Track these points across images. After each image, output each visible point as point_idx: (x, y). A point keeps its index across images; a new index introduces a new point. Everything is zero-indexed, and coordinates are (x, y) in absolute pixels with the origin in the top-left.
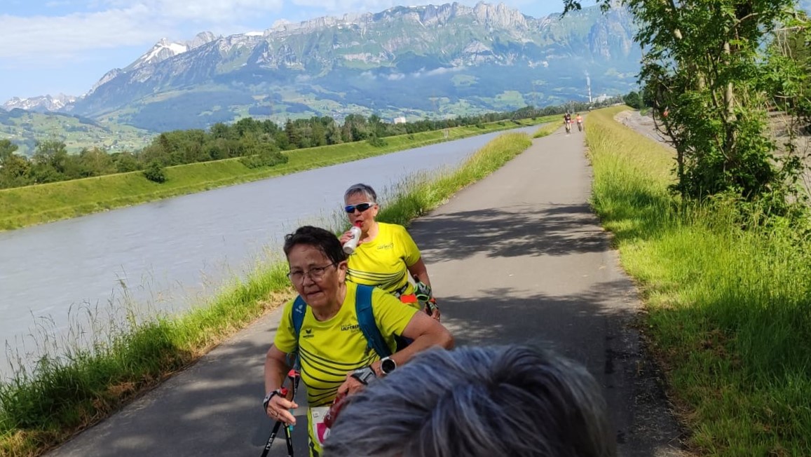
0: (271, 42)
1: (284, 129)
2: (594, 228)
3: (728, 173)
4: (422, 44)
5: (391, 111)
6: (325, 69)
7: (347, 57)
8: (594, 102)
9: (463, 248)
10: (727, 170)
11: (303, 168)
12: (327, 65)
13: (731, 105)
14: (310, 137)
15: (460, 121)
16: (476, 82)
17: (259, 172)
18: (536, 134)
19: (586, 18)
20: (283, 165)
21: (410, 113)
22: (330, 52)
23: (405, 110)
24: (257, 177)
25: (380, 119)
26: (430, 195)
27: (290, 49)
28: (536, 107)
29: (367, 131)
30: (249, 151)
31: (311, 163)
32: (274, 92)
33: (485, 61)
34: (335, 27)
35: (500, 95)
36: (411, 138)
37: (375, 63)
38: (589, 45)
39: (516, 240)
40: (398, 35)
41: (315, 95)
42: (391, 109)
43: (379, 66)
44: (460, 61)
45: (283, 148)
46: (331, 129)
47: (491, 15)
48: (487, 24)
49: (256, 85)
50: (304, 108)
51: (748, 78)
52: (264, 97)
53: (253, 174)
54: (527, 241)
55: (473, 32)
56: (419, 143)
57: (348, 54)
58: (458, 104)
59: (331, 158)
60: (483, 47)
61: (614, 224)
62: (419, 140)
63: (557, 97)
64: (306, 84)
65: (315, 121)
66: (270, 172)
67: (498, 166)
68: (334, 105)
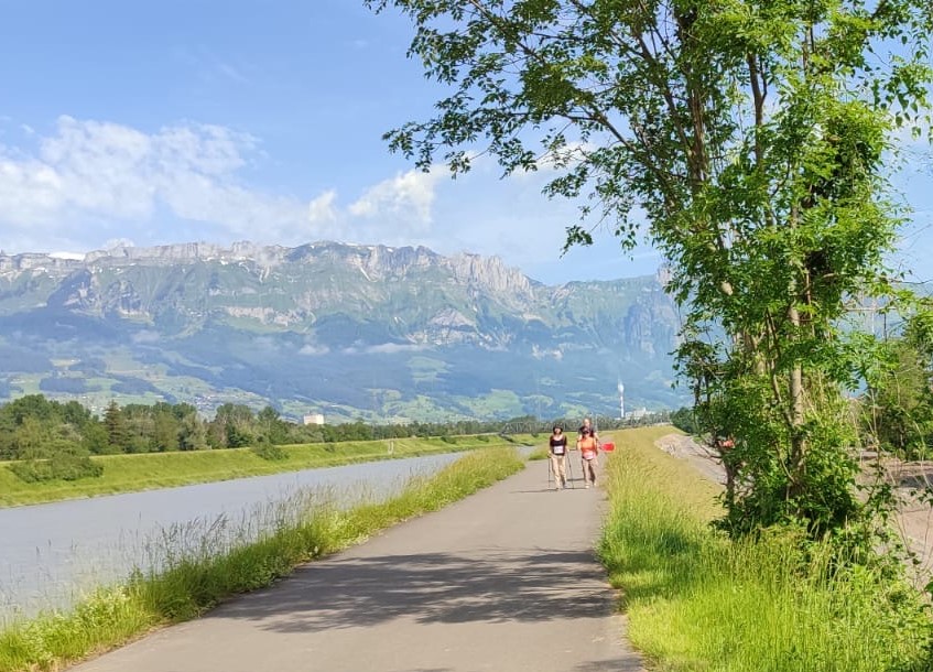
0: (97, 274)
1: (101, 419)
2: (597, 583)
3: (792, 501)
4: (363, 303)
5: (301, 404)
6: (191, 326)
7: (231, 310)
8: (628, 419)
9: (377, 609)
10: (790, 498)
11: (129, 488)
12: (194, 320)
13: (799, 400)
14: (149, 436)
15: (415, 430)
16: (445, 372)
17: (44, 488)
18: (534, 455)
19: (621, 295)
20: (91, 479)
21: (333, 409)
22: (203, 300)
23: (325, 404)
24: (38, 498)
25: (279, 415)
26: (336, 524)
27: (130, 288)
28: (540, 419)
29: (255, 432)
30: (29, 451)
31: (145, 480)
32: (92, 357)
33: (463, 341)
34: (216, 262)
35: (483, 395)
36: (331, 450)
37: (280, 325)
38: (624, 334)
39: (469, 599)
40: (324, 285)
41: (170, 368)
42: (301, 401)
43: (286, 331)
44: (423, 336)
45: (95, 451)
46: (190, 425)
47: (477, 272)
48: (470, 286)
49: (59, 342)
50: (142, 386)
51: (821, 360)
52: (73, 362)
53: (33, 492)
54: (487, 600)
55: (447, 295)
56: (344, 458)
57: (234, 306)
58: (416, 402)
59: (184, 473)
60: (461, 319)
61: (627, 578)
62: (343, 453)
63: (573, 406)
64: (153, 348)
65: (160, 408)
66: (65, 491)
67: (464, 493)
68: (198, 384)
